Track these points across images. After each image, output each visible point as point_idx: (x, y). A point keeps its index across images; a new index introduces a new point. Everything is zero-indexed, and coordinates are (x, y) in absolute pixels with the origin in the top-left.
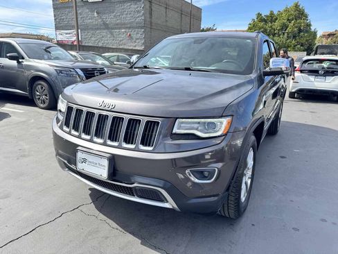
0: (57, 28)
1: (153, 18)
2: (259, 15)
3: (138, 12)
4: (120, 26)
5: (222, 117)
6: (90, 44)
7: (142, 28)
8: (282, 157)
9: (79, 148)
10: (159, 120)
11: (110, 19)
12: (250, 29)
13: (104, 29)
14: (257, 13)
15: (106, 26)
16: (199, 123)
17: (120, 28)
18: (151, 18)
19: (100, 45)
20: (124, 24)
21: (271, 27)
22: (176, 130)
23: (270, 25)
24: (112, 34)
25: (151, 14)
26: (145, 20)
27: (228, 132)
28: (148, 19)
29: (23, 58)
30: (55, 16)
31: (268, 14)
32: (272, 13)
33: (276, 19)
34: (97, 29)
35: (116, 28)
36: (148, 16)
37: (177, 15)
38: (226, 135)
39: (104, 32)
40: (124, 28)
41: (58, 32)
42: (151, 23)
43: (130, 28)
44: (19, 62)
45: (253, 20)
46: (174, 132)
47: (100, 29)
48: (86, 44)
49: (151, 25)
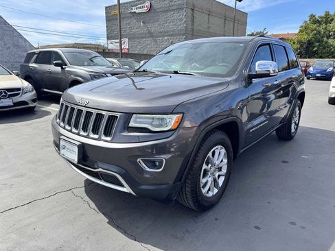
0: (108, 38)
1: (195, 24)
2: (312, 16)
3: (181, 20)
4: (163, 34)
5: (172, 113)
6: (136, 52)
7: (183, 34)
8: (284, 162)
9: (62, 137)
10: (118, 115)
11: (154, 28)
12: (301, 31)
13: (148, 37)
14: (310, 14)
15: (151, 35)
16: (153, 119)
17: (163, 36)
18: (193, 25)
19: (145, 52)
20: (168, 32)
21: (326, 28)
22: (132, 124)
23: (324, 26)
24: (156, 41)
25: (193, 21)
26: (186, 28)
27: (178, 127)
28: (190, 26)
29: (66, 65)
30: (107, 27)
31: (323, 15)
32: (327, 14)
33: (332, 20)
34: (143, 37)
35: (159, 36)
36: (190, 23)
37: (220, 21)
38: (175, 130)
39: (149, 40)
40: (167, 36)
41: (110, 41)
42: (193, 29)
43: (172, 35)
44: (62, 68)
45: (306, 22)
46: (130, 125)
47: (145, 37)
48: (133, 52)
49: (193, 32)
